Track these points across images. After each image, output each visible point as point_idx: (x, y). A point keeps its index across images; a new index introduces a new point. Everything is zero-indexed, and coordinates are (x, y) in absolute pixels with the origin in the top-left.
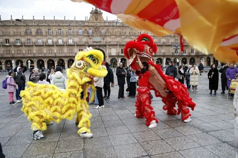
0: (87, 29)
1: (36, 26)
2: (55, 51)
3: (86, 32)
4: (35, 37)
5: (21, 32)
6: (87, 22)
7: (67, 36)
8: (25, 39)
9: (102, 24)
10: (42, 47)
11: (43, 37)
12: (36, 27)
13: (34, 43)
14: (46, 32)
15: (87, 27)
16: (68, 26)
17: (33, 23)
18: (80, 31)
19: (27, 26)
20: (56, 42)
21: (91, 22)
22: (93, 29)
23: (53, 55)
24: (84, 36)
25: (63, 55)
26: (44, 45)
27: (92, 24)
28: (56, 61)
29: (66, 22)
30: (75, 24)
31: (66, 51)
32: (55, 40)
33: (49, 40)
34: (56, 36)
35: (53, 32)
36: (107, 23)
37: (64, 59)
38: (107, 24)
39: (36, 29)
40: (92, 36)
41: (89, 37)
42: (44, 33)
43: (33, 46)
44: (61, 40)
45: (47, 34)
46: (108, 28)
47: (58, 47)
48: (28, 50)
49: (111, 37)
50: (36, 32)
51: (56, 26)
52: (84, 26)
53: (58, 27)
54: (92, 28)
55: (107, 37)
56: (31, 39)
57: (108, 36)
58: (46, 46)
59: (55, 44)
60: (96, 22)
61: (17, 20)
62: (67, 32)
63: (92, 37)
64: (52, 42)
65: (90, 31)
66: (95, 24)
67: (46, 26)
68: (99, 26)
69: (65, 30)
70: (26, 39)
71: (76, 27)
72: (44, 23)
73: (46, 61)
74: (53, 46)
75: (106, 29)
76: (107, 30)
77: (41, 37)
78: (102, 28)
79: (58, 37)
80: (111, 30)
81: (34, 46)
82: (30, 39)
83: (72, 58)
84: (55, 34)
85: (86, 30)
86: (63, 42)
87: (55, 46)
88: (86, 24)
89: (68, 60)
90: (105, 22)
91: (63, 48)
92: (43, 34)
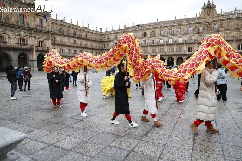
0: (198, 26)
1: (151, 29)
2: (166, 50)
3: (196, 29)
4: (150, 38)
5: (139, 35)
6: (198, 18)
7: (177, 35)
8: (142, 41)
9: (215, 19)
10: (155, 47)
11: (156, 38)
12: (151, 30)
13: (148, 44)
14: (159, 33)
15: (198, 24)
16: (178, 25)
17: (149, 26)
18: (191, 29)
19: (144, 29)
20: (166, 42)
21: (202, 19)
22: (204, 26)
24: (194, 34)
25: (173, 53)
26: (157, 45)
27: (203, 21)
28: (166, 59)
30: (185, 23)
31: (175, 50)
32: (166, 40)
33: (161, 40)
34: (167, 36)
35: (164, 33)
36: (222, 17)
37: (173, 57)
38: (221, 18)
40: (203, 33)
41: (199, 35)
42: (157, 35)
43: (148, 46)
44: (172, 39)
45: (160, 35)
46: (221, 22)
47: (168, 46)
48: (144, 50)
49: (226, 32)
50: (151, 34)
51: (167, 27)
52: (194, 24)
53: (169, 28)
54: (203, 24)
55: (220, 32)
56: (146, 40)
57: (222, 31)
58: (158, 45)
59: (166, 44)
60: (208, 17)
61: (137, 26)
62: (177, 31)
63: (202, 34)
64: (164, 42)
65: (201, 28)
66: (207, 19)
67: (158, 28)
68: (211, 22)
69: (175, 30)
70: (143, 41)
71: (187, 25)
72: (157, 25)
74: (164, 45)
75: (219, 23)
76: (220, 24)
77: (155, 38)
78: (214, 23)
79: (169, 37)
80: (225, 24)
81: (149, 46)
82: (146, 41)
83: (181, 57)
84: (166, 34)
85: (196, 27)
86: (173, 41)
87: (166, 45)
88: (197, 21)
89: (177, 58)
90: (219, 16)
91: (172, 47)
92: (156, 36)
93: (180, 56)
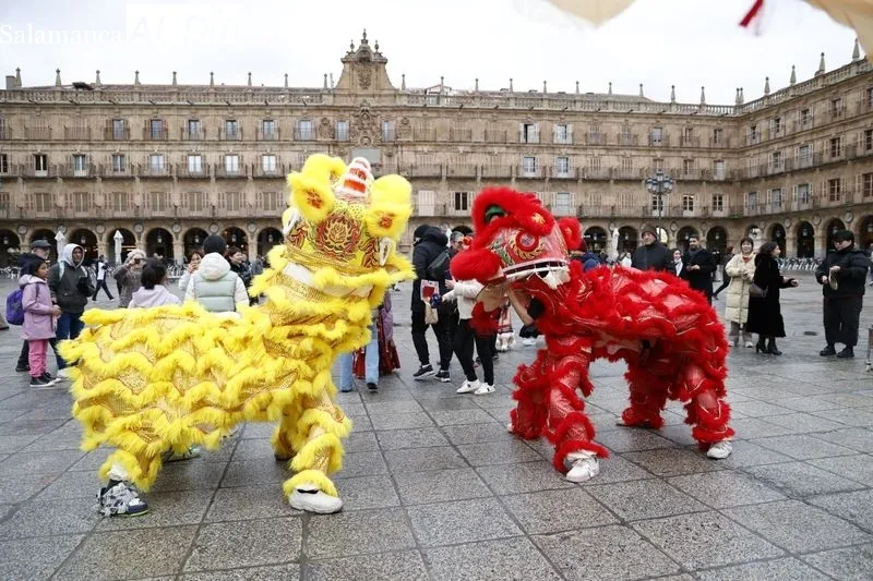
0: (331, 119)
1: (146, 107)
2: (214, 200)
3: (326, 129)
4: (141, 148)
5: (89, 130)
6: (333, 93)
7: (256, 143)
8: (103, 154)
9: (387, 102)
10: (166, 185)
11: (169, 148)
12: (145, 112)
13: (136, 170)
14: (182, 130)
15: (332, 113)
16: (260, 108)
17: (136, 97)
18: (306, 127)
19: (113, 106)
20: (216, 166)
21: (344, 95)
22: (353, 120)
23: (206, 213)
24: (319, 144)
25: (243, 213)
26: (174, 175)
27: (349, 102)
29: (253, 94)
30: (286, 102)
31: (251, 199)
32: (213, 158)
33: (191, 159)
34: (218, 143)
35: (205, 131)
36: (405, 98)
37: (243, 228)
38: (403, 102)
39: (143, 119)
40: (349, 143)
41: (337, 150)
42: (173, 134)
43: (133, 178)
44: (235, 158)
45: (185, 135)
46: (405, 114)
47: (223, 183)
48: (116, 194)
49: (419, 148)
50: (145, 129)
51: (216, 107)
52: (318, 109)
53: (226, 113)
54: (347, 114)
55: (404, 149)
56: (127, 154)
57: (408, 144)
58: (180, 179)
59: (212, 174)
60: (365, 92)
61: (78, 86)
62: (257, 130)
63: (346, 149)
64: (204, 165)
65: (343, 128)
66: (360, 99)
67: (180, 108)
68: (375, 109)
69: (248, 123)
70: (109, 155)
71: (292, 111)
72: (174, 97)
73: (178, 234)
74: (206, 179)
75: (400, 119)
76: (402, 122)
77: (164, 147)
78: (384, 115)
79: (223, 148)
80: (416, 122)
81: (138, 179)
82: (122, 156)
83: (274, 226)
84: (212, 136)
85: (325, 122)
86: (241, 165)
87: (213, 180)
88: (328, 100)
89: (258, 231)
90: (396, 94)
91: (240, 189)
92: (171, 137)
93: (270, 225)
